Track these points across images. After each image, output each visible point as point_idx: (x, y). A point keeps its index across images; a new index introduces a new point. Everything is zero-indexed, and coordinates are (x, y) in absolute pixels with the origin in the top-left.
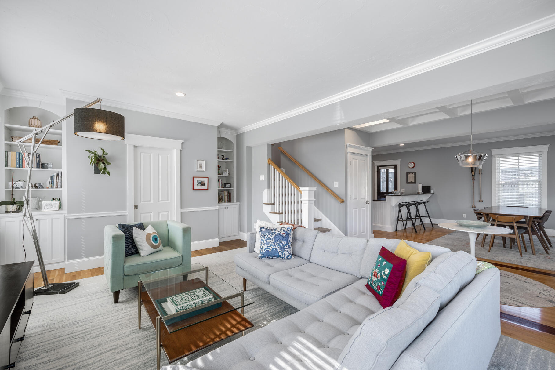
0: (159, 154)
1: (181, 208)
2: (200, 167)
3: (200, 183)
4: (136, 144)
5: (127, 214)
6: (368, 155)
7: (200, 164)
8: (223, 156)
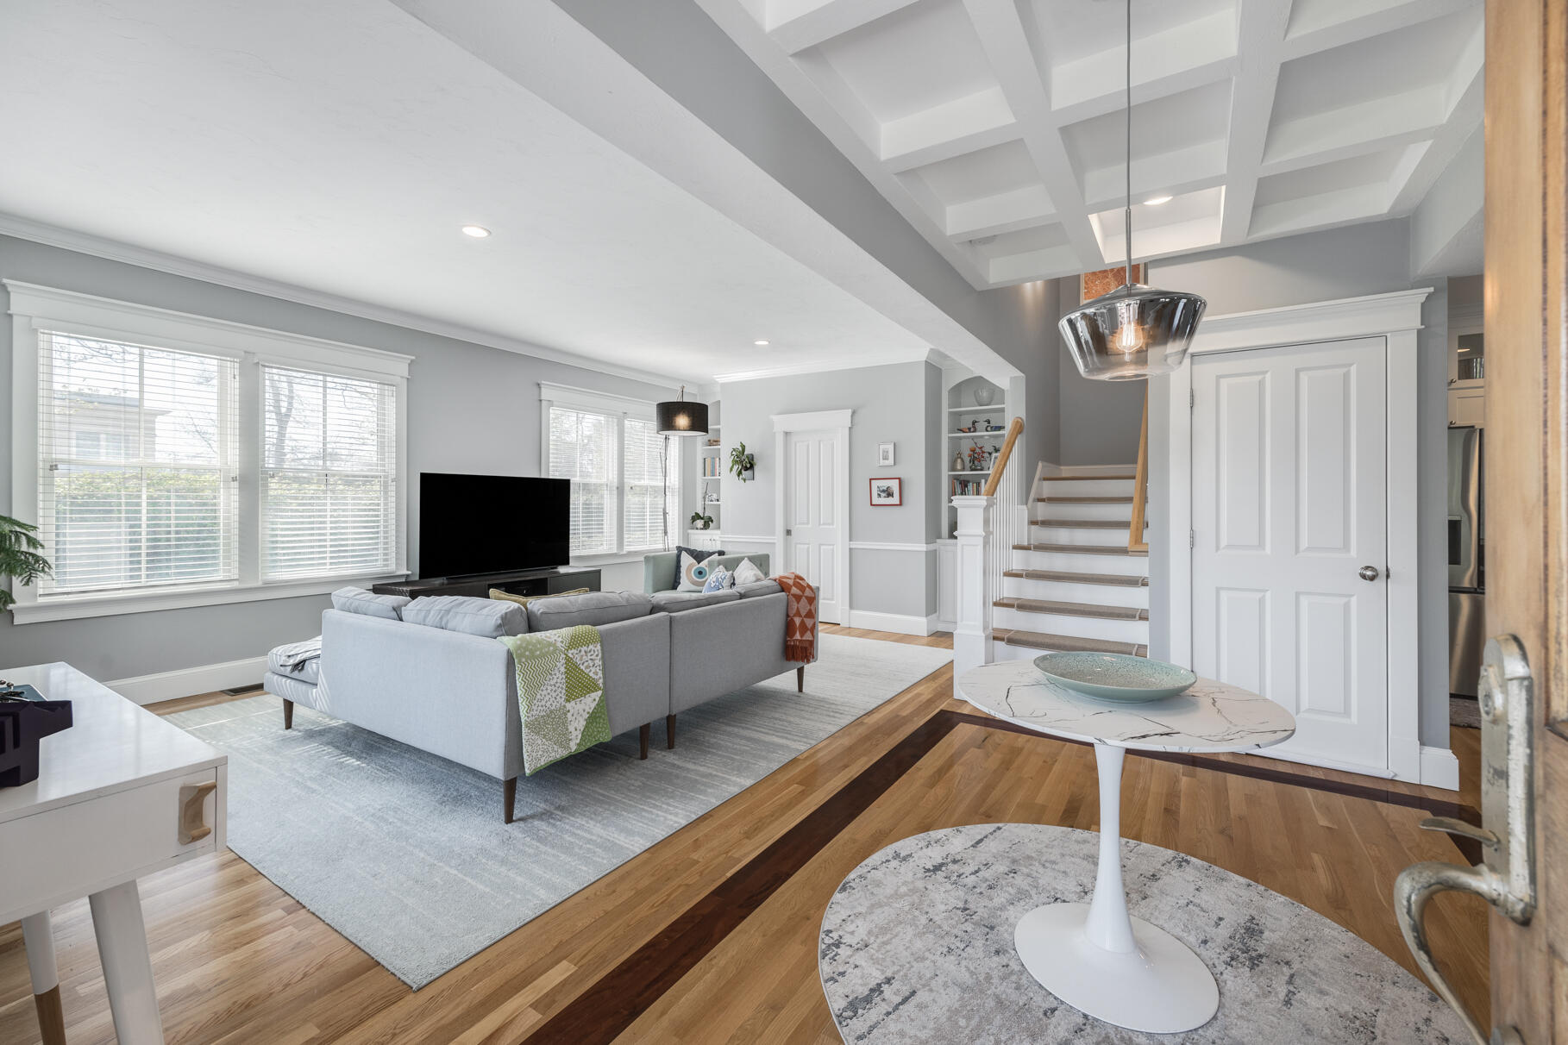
1: (850, 540)
2: (886, 458)
3: (883, 491)
4: (787, 430)
5: (775, 541)
6: (1389, 335)
7: (884, 451)
8: (989, 422)
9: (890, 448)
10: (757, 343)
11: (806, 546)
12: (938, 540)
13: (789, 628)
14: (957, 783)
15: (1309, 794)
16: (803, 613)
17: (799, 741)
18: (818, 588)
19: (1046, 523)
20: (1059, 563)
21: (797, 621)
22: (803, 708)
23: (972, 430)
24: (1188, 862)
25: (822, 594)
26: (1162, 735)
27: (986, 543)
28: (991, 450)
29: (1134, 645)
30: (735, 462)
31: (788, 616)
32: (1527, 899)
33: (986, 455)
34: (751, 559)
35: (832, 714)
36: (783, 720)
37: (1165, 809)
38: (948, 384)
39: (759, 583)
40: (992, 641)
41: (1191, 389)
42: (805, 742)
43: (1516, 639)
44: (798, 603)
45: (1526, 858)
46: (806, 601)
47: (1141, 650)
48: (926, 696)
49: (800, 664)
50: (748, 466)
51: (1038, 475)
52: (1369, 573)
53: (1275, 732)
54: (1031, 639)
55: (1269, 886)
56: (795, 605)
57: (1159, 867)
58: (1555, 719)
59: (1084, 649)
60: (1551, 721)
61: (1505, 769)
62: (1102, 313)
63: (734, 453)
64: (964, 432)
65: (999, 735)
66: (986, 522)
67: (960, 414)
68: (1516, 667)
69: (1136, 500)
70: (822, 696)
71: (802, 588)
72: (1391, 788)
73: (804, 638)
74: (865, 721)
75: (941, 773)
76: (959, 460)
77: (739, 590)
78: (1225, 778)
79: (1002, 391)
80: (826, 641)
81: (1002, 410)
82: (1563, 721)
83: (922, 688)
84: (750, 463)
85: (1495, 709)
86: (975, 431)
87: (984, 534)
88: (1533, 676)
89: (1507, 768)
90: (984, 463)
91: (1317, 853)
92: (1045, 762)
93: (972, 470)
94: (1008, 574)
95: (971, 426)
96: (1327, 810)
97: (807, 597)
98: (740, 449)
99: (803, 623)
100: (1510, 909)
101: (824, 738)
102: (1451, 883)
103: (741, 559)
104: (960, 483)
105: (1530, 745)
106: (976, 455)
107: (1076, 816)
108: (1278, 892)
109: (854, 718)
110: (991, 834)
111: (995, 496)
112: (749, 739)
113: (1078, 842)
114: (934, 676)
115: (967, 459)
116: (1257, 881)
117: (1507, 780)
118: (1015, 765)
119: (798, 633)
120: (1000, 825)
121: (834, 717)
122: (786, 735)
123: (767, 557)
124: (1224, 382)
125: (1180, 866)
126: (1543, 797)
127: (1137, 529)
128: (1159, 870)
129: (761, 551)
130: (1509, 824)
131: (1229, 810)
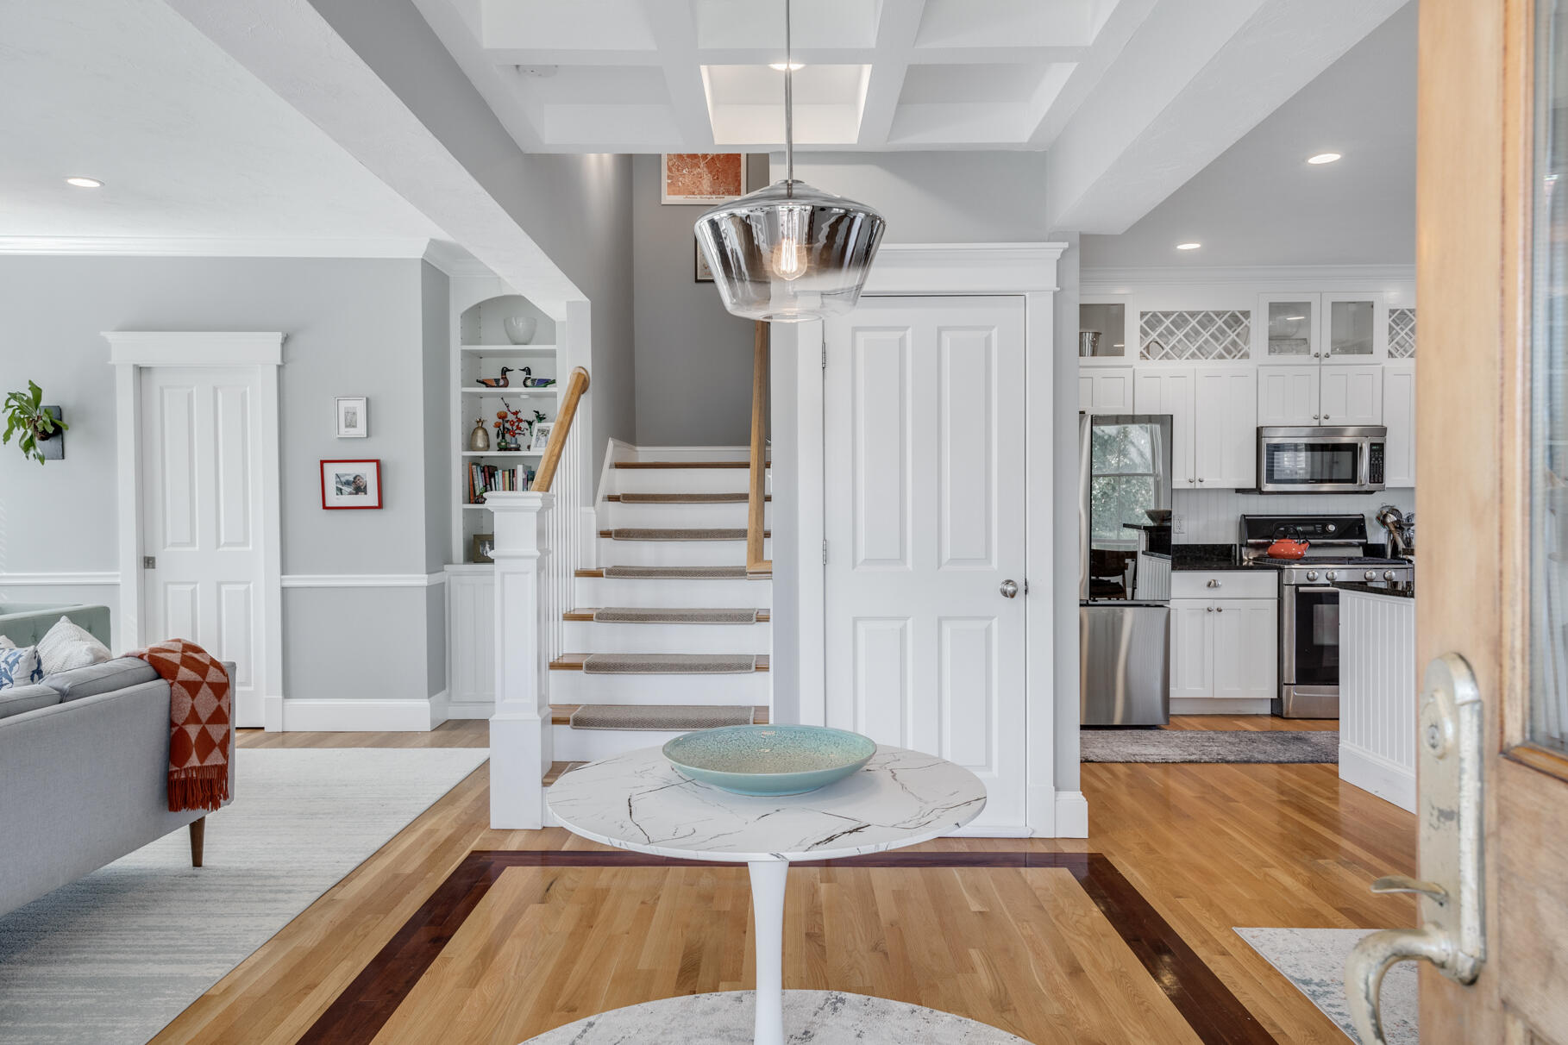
0: (215, 390)
1: (283, 574)
2: (351, 424)
3: (347, 483)
4: (142, 364)
5: (118, 581)
6: (1027, 294)
7: (347, 413)
8: (528, 371)
9: (360, 407)
10: (72, 181)
11: (190, 588)
12: (447, 567)
13: (176, 746)
14: (514, 969)
15: (956, 874)
16: (204, 714)
17: (208, 961)
18: (233, 665)
19: (622, 534)
20: (644, 595)
21: (193, 731)
22: (206, 896)
23: (502, 383)
24: (842, 1001)
25: (239, 676)
26: (850, 832)
27: (541, 567)
28: (532, 417)
29: (750, 708)
30: (14, 422)
31: (172, 724)
32: (1477, 955)
33: (524, 425)
34: (77, 617)
35: (269, 896)
36: (167, 928)
37: (807, 934)
38: (459, 304)
39: (101, 666)
40: (550, 726)
41: (824, 343)
42: (219, 962)
43: (1462, 658)
44: (193, 697)
45: (1477, 907)
46: (210, 691)
47: (760, 715)
48: (445, 832)
49: (194, 815)
50: (50, 430)
51: (608, 460)
52: (1010, 589)
53: (969, 803)
54: (609, 715)
55: (934, 1006)
56: (187, 702)
57: (811, 1018)
58: (1509, 744)
59: (725, 723)
60: (1505, 747)
61: (1456, 810)
62: (758, 217)
63: (12, 402)
64: (487, 386)
65: (574, 876)
66: (541, 534)
67: (480, 355)
68: (1465, 690)
69: (752, 498)
70: (243, 866)
71: (201, 668)
72: (1029, 849)
73: (207, 763)
74: (338, 897)
75: (487, 955)
76: (480, 433)
77: (58, 683)
78: (869, 874)
79: (551, 323)
80: (247, 763)
81: (552, 354)
82: (1517, 747)
83: (434, 820)
84: (53, 424)
85: (1445, 740)
86: (506, 385)
87: (538, 554)
88: (1484, 699)
89: (1459, 807)
90: (520, 439)
91: (974, 948)
92: (643, 903)
93: (500, 450)
94: (571, 617)
95: (500, 377)
96: (977, 890)
97: (211, 685)
98: (30, 395)
99: (204, 734)
100: (1459, 969)
101: (260, 943)
102: (1404, 952)
103: (55, 618)
104: (483, 471)
105: (1481, 779)
106: (507, 425)
107: (698, 974)
108: (944, 1011)
109: (318, 895)
110: (580, 1037)
111: (550, 491)
112: (93, 982)
113: (705, 1013)
114: (450, 798)
115: (493, 432)
116: (920, 1004)
117: (1459, 821)
118: (601, 917)
119: (194, 754)
120: (591, 1019)
121: (275, 901)
122: (177, 956)
123: (105, 612)
124: (861, 337)
125: (835, 1009)
126: (1497, 834)
127: (756, 540)
128: (813, 1023)
129: (89, 602)
130: (1460, 871)
131: (878, 916)
